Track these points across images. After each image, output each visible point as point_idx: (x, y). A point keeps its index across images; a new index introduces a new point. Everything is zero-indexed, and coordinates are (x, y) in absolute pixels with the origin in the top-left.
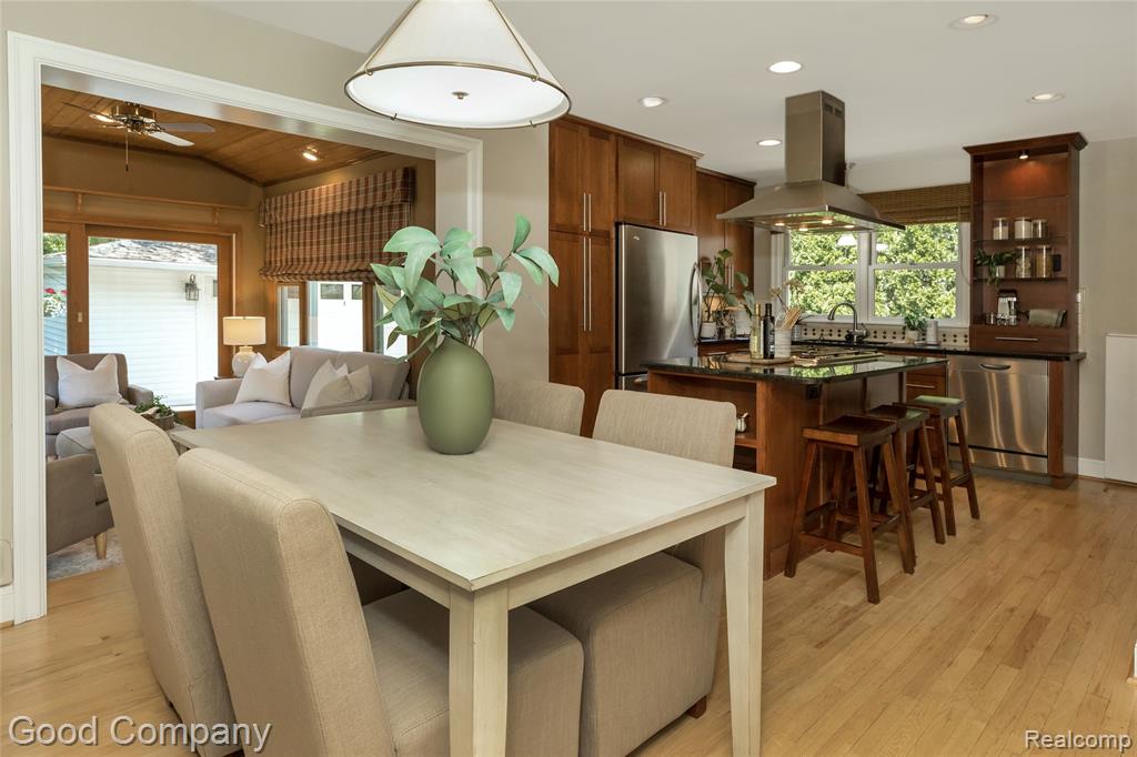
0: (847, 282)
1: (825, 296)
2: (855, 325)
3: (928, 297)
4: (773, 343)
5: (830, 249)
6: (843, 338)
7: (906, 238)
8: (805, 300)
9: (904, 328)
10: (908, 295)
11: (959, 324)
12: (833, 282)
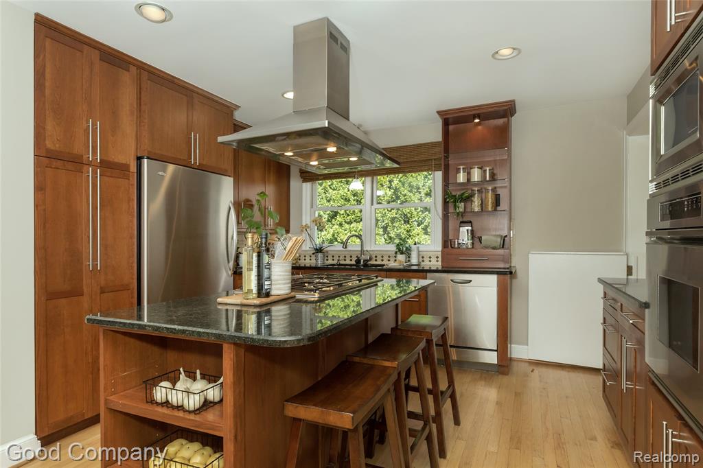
0: (359, 222)
1: (346, 232)
2: (363, 252)
3: (407, 231)
4: (269, 278)
5: (349, 200)
6: (353, 262)
7: (394, 192)
8: (333, 235)
9: (396, 253)
10: (395, 230)
11: (432, 249)
12: (350, 223)
